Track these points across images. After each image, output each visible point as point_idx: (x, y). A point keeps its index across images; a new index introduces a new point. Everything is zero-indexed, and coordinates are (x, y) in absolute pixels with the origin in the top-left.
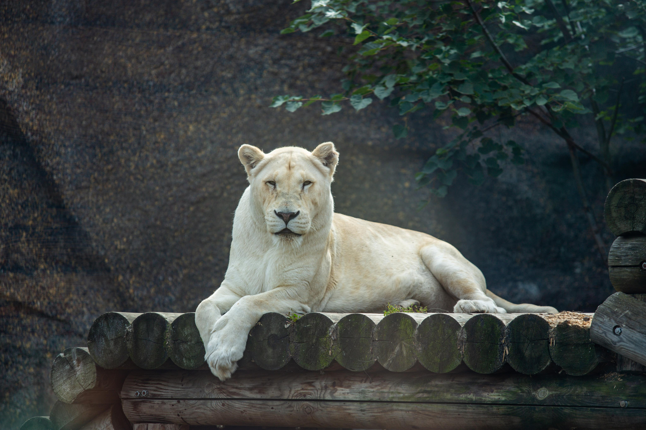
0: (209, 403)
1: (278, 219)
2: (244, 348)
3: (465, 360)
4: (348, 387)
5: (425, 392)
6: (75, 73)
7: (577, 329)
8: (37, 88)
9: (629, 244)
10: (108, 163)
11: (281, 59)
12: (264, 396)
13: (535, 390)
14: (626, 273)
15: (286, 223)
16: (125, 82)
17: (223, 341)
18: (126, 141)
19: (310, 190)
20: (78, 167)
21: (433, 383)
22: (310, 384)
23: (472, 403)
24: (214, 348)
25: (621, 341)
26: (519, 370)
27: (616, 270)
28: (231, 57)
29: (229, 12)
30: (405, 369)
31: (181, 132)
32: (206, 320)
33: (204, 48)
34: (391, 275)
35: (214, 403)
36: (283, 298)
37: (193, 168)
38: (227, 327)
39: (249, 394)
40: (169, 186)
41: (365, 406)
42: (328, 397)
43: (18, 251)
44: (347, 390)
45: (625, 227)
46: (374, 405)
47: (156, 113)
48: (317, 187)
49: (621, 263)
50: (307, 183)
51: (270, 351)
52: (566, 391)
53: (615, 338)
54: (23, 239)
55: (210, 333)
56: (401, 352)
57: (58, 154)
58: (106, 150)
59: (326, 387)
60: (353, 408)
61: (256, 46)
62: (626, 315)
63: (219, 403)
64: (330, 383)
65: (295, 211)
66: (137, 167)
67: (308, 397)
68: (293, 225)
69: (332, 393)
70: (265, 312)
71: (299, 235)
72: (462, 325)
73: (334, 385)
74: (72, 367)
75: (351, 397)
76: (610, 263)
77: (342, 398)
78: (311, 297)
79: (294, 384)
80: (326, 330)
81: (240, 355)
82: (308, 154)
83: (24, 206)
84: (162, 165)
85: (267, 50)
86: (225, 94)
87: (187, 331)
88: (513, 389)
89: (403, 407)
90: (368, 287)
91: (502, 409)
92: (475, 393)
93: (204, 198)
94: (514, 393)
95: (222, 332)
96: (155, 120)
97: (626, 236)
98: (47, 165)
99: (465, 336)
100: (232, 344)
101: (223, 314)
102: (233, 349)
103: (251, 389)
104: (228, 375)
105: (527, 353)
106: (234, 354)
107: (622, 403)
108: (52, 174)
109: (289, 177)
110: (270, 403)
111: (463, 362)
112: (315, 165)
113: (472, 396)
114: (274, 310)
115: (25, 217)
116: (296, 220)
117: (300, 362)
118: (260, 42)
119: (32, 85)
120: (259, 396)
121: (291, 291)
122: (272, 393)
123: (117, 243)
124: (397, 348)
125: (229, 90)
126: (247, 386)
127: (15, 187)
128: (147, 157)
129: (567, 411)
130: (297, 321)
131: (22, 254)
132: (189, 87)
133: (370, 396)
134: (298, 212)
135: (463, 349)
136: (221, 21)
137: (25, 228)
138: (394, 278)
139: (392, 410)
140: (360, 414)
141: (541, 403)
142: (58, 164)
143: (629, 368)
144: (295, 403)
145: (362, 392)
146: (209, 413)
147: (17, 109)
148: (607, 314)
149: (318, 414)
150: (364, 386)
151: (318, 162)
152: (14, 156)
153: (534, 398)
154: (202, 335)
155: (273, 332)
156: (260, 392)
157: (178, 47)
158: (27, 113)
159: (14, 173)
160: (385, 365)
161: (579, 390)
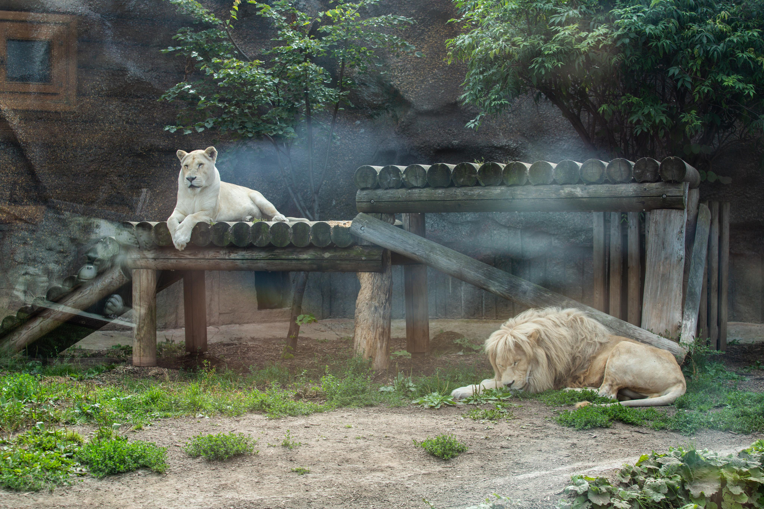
0: (170, 261)
1: (188, 181)
2: (190, 237)
3: (292, 241)
4: (236, 253)
5: (272, 255)
6: (40, 117)
7: (342, 228)
8: (25, 123)
9: (365, 192)
10: (53, 156)
11: (122, 111)
12: (196, 258)
13: (324, 254)
14: (364, 205)
15: (191, 182)
16: (60, 120)
17: (182, 234)
18: (60, 146)
19: (202, 167)
20: (41, 157)
21: (276, 251)
22: (218, 252)
23: (294, 259)
24: (178, 237)
25: (364, 232)
26: (316, 245)
27: (360, 203)
28: (102, 110)
29: (102, 90)
30: (264, 246)
31: (83, 142)
32: (173, 225)
33: (92, 106)
34: (241, 205)
35: (172, 260)
36: (204, 215)
37: (88, 157)
38: (183, 228)
39: (189, 257)
40: (78, 165)
41: (244, 261)
42: (227, 258)
43: (16, 194)
44: (236, 255)
45: (363, 185)
46: (249, 261)
47: (72, 134)
48: (205, 166)
49: (362, 200)
50: (201, 164)
51: (201, 238)
52: (338, 254)
53: (361, 232)
54: (17, 189)
55: (175, 231)
56: (262, 238)
57: (33, 152)
58: (52, 150)
59: (226, 254)
60: (239, 262)
61: (112, 105)
62: (366, 222)
63: (175, 261)
64: (227, 252)
65: (194, 177)
66: (65, 157)
67: (217, 258)
68: (194, 183)
69: (229, 256)
70: (198, 221)
71: (198, 187)
72: (291, 226)
73: (229, 252)
74: (107, 245)
75: (238, 258)
76: (357, 200)
77: (233, 258)
78: (213, 215)
79: (210, 252)
80: (227, 229)
81: (189, 240)
82: (202, 152)
83: (18, 174)
84: (75, 156)
85: (117, 106)
86: (100, 125)
87: (162, 230)
88: (313, 254)
89: (262, 261)
90: (233, 210)
91: (309, 262)
92: (296, 255)
93: (92, 171)
94: (314, 255)
95: (181, 230)
96: (72, 137)
97: (363, 189)
98: (29, 157)
99: (292, 231)
100: (186, 236)
101: (180, 223)
102: (187, 238)
103: (190, 255)
104: (183, 249)
105: (320, 238)
106: (187, 240)
107: (363, 258)
108: (31, 161)
109: (193, 162)
110: (199, 260)
111: (291, 242)
112: (205, 157)
113: (294, 257)
114: (201, 221)
115: (18, 179)
116: (195, 180)
117: (215, 243)
118: (114, 103)
119: (23, 122)
120: (194, 257)
121: (206, 212)
122: (200, 256)
123: (57, 190)
124: (260, 237)
125: (102, 124)
126: (188, 253)
127: (14, 166)
128: (69, 153)
129: (338, 262)
130: (214, 226)
131: (17, 195)
132: (86, 122)
133: (247, 257)
134: (196, 177)
135: (291, 237)
136: (99, 94)
137: (18, 184)
138: (243, 206)
139: (257, 263)
140: (242, 265)
141: (327, 259)
142: (33, 156)
143: (365, 244)
144: (211, 261)
145: (243, 255)
146: (170, 265)
147: (17, 132)
148: (358, 222)
149: (222, 265)
150: (243, 253)
151: (206, 155)
152: (14, 153)
153: (323, 257)
154: (171, 232)
155: (202, 230)
156: (194, 256)
157: (81, 105)
158: (21, 134)
159: (13, 160)
160: (255, 244)
161: (343, 253)
